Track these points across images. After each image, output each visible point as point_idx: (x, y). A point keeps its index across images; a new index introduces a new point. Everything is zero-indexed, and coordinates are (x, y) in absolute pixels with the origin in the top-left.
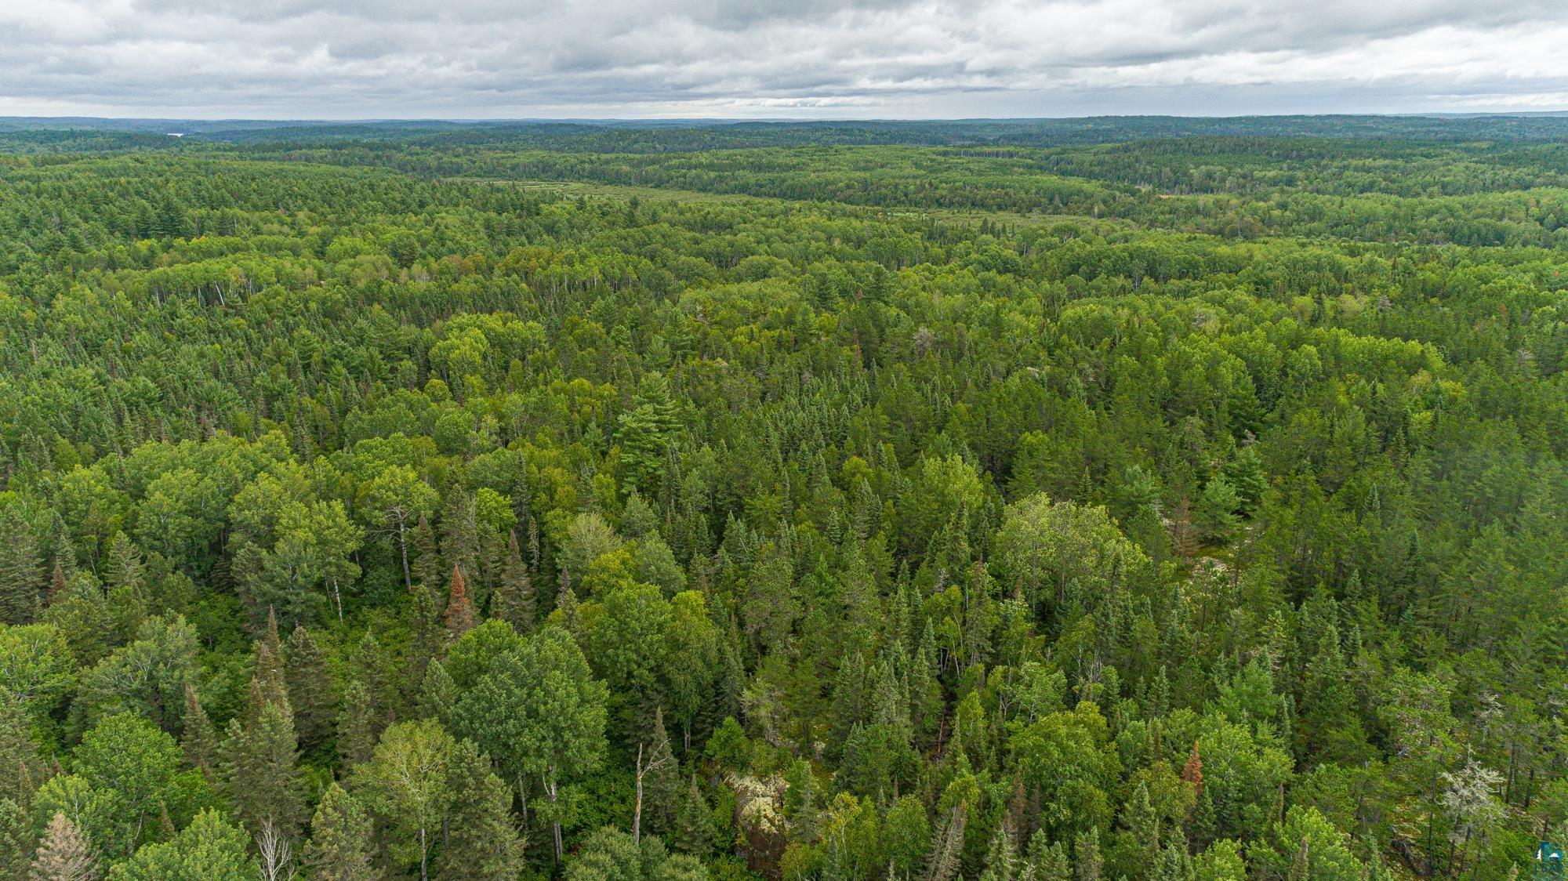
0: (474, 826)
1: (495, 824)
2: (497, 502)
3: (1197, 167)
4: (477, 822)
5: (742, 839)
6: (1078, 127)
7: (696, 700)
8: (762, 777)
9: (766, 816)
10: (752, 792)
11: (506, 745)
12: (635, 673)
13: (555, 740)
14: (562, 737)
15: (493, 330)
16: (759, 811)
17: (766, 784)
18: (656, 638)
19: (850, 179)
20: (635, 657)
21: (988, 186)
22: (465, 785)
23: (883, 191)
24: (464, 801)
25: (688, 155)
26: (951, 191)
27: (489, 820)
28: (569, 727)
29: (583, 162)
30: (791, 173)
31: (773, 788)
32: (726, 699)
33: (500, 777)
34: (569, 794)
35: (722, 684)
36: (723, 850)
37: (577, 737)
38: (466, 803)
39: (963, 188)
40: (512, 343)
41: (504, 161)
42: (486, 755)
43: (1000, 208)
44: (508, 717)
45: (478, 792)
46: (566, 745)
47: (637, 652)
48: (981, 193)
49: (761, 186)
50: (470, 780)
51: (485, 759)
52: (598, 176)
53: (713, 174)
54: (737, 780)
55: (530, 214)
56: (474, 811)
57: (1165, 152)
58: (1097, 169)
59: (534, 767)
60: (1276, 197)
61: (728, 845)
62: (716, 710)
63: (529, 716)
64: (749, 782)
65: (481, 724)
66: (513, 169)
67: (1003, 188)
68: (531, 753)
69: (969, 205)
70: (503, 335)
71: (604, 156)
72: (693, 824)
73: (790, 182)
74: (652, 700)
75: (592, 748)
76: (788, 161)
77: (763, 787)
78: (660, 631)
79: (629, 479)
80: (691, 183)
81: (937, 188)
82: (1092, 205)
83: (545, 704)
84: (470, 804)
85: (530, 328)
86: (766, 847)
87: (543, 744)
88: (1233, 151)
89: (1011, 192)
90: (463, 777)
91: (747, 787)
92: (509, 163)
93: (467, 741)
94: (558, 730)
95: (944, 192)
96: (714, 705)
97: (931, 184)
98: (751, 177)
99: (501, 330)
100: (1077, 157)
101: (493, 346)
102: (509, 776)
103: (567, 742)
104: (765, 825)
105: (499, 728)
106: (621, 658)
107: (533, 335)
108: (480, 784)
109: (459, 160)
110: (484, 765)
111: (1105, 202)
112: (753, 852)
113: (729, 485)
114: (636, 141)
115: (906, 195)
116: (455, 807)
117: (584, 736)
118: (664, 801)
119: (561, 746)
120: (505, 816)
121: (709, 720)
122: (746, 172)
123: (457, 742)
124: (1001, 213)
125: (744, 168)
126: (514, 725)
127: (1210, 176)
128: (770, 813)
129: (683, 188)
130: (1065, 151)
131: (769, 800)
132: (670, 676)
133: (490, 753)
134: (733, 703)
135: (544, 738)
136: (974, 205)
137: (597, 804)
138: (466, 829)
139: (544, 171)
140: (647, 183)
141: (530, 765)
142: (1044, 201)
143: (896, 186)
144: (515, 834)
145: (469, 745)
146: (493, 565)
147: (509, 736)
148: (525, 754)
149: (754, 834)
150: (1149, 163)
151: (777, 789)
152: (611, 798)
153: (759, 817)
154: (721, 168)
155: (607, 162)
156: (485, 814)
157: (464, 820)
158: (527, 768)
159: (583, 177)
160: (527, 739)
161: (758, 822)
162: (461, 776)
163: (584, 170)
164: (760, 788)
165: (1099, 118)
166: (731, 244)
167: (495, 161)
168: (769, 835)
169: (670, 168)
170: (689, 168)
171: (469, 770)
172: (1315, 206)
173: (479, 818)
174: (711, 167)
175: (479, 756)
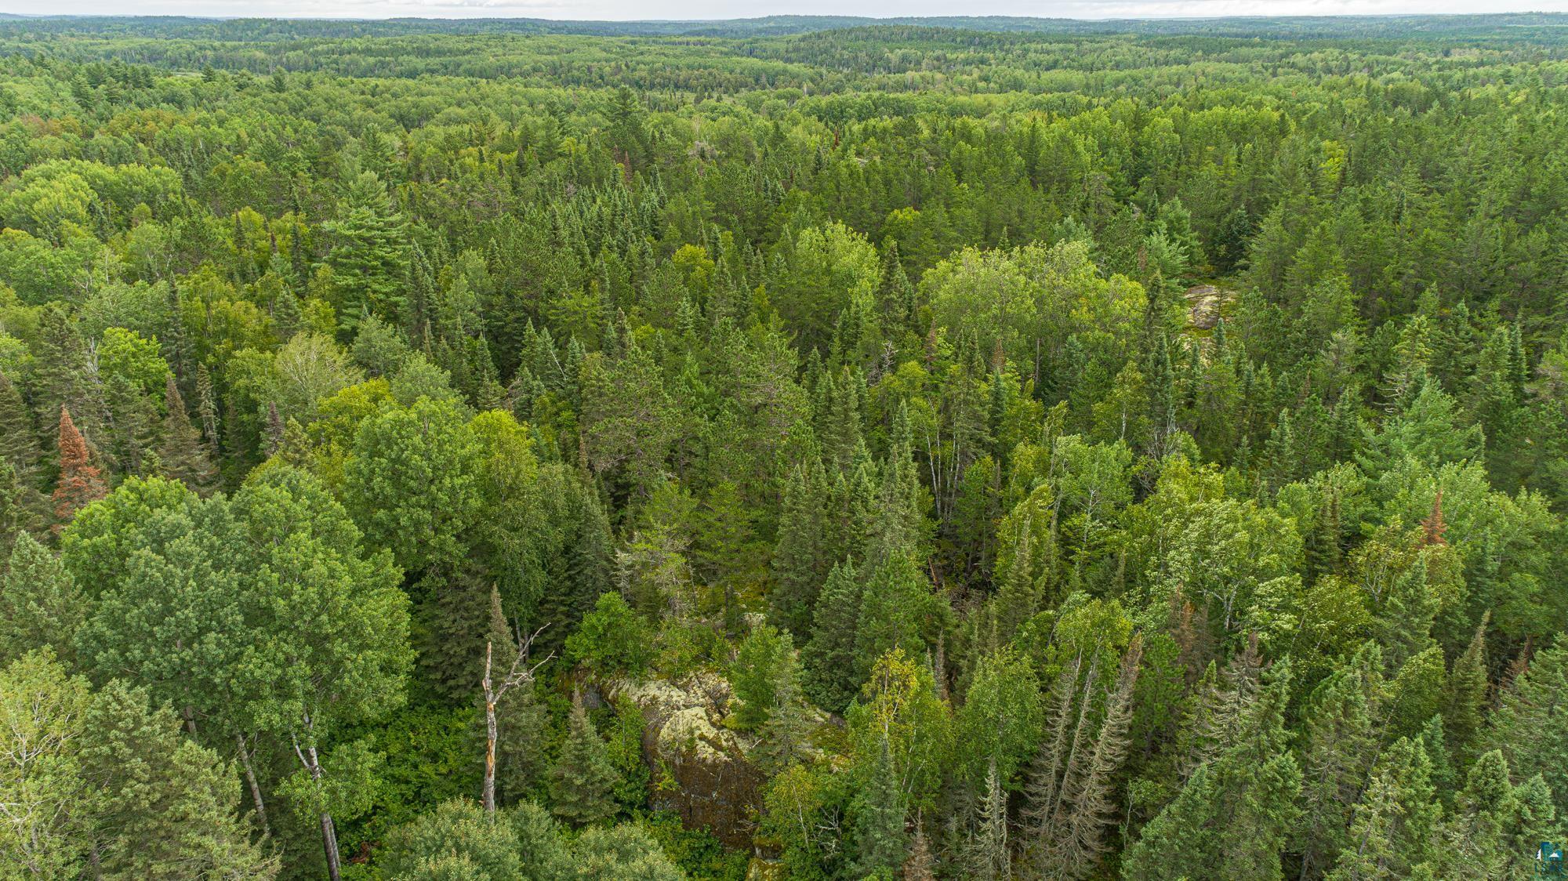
0: (159, 854)
1: (209, 841)
2: (136, 346)
3: (892, 51)
4: (165, 846)
5: (667, 781)
7: (540, 577)
8: (674, 678)
9: (702, 738)
10: (667, 704)
11: (208, 686)
12: (432, 543)
13: (312, 661)
14: (329, 652)
15: (100, 177)
16: (691, 732)
17: (685, 688)
18: (458, 481)
19: (536, 62)
20: (427, 515)
21: (690, 67)
22: (127, 776)
23: (576, 73)
24: (128, 807)
25: (337, 40)
26: (650, 72)
27: (194, 837)
28: (340, 633)
29: (202, 49)
30: (467, 57)
31: (700, 693)
32: (588, 571)
33: (206, 747)
34: (355, 756)
35: (578, 549)
36: (632, 804)
37: (361, 648)
38: (130, 813)
39: (664, 69)
40: (132, 195)
41: (95, 48)
42: (167, 708)
44: (203, 631)
45: (157, 785)
46: (337, 667)
47: (432, 506)
48: (683, 74)
50: (137, 764)
51: (166, 717)
53: (371, 60)
54: (633, 688)
55: (137, 85)
56: (153, 824)
57: (857, 39)
58: (793, 55)
59: (276, 717)
60: (976, 73)
61: (639, 796)
62: (571, 591)
63: (250, 621)
64: (656, 690)
65: (146, 650)
66: (108, 56)
67: (705, 68)
68: (267, 691)
69: (672, 86)
70: (117, 184)
71: (229, 44)
72: (582, 771)
74: (464, 589)
75: (388, 669)
76: (460, 46)
77: (683, 694)
78: (465, 470)
79: (350, 311)
80: (346, 70)
81: (634, 70)
83: (286, 594)
84: (143, 813)
85: (158, 174)
86: (712, 786)
87: (290, 670)
88: (921, 38)
89: (715, 71)
90: (117, 761)
91: (654, 698)
92: (101, 50)
93: (119, 687)
94: (318, 641)
95: (644, 74)
96: (568, 583)
97: (627, 65)
99: (113, 178)
100: (770, 45)
101: (103, 198)
102: (225, 745)
103: (340, 662)
104: (705, 752)
105: (187, 654)
106: (404, 521)
107: (164, 183)
108: (160, 767)
109: (30, 46)
110: (165, 729)
111: (812, 80)
112: (687, 798)
113: (510, 296)
114: (268, 32)
115: (601, 77)
116: (111, 824)
117: (370, 647)
118: (516, 743)
119: (326, 671)
120: (224, 821)
121: (562, 608)
122: (412, 58)
123: (96, 688)
125: (408, 54)
126: (219, 644)
127: (905, 59)
128: (711, 733)
130: (757, 41)
131: (701, 711)
132: (495, 540)
133: (176, 705)
134: (601, 575)
135: (289, 661)
136: (677, 87)
137: (389, 771)
138: (139, 864)
139: (151, 59)
141: (266, 715)
142: (751, 80)
143: (589, 69)
144: (256, 852)
145: (122, 693)
146: (141, 442)
147: (211, 668)
148: (254, 695)
149: (688, 769)
150: (844, 48)
151: (707, 693)
152: (413, 757)
153: (692, 740)
154: (381, 53)
155: (235, 49)
156: (181, 827)
157: (132, 846)
158: (260, 723)
160: (252, 665)
161: (692, 749)
162: (114, 758)
163: (205, 58)
164: (678, 696)
166: (416, 105)
167: (81, 48)
168: (714, 766)
169: (316, 54)
170: (341, 54)
171: (130, 743)
172: (1016, 79)
173: (168, 837)
174: (368, 51)
175: (150, 714)
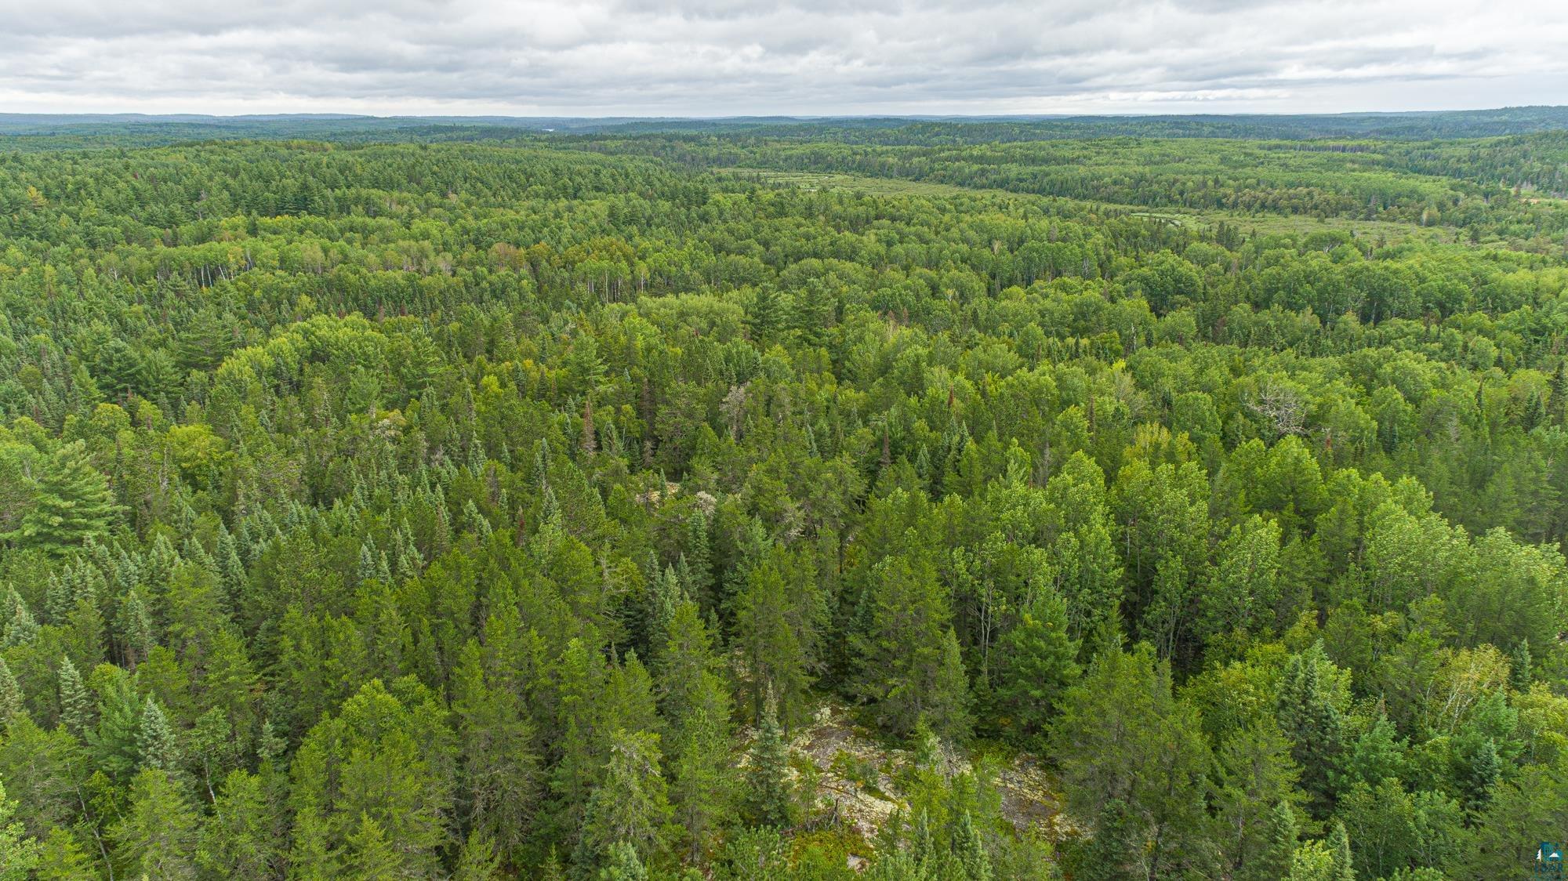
6: (1487, 119)
19: (1124, 174)
26: (1238, 189)
29: (855, 154)
30: (1064, 167)
39: (1256, 186)
43: (1295, 210)
49: (1021, 180)
52: (864, 169)
66: (785, 160)
71: (881, 149)
73: (1053, 176)
76: (1070, 154)
80: (951, 177)
81: (1222, 186)
82: (1422, 209)
92: (783, 154)
97: (1216, 181)
98: (1013, 170)
100: (1446, 151)
109: (739, 151)
111: (1441, 206)
114: (937, 134)
122: (1010, 165)
124: (1293, 217)
125: (1014, 162)
129: (942, 182)
139: (816, 163)
140: (907, 175)
154: (989, 161)
159: (851, 169)
165: (1520, 108)
169: (937, 160)
170: (955, 161)
174: (980, 160)
